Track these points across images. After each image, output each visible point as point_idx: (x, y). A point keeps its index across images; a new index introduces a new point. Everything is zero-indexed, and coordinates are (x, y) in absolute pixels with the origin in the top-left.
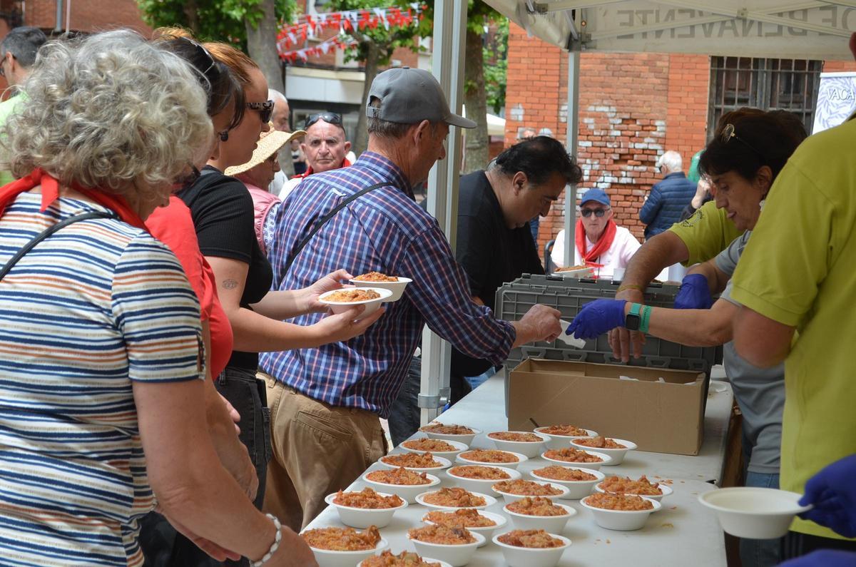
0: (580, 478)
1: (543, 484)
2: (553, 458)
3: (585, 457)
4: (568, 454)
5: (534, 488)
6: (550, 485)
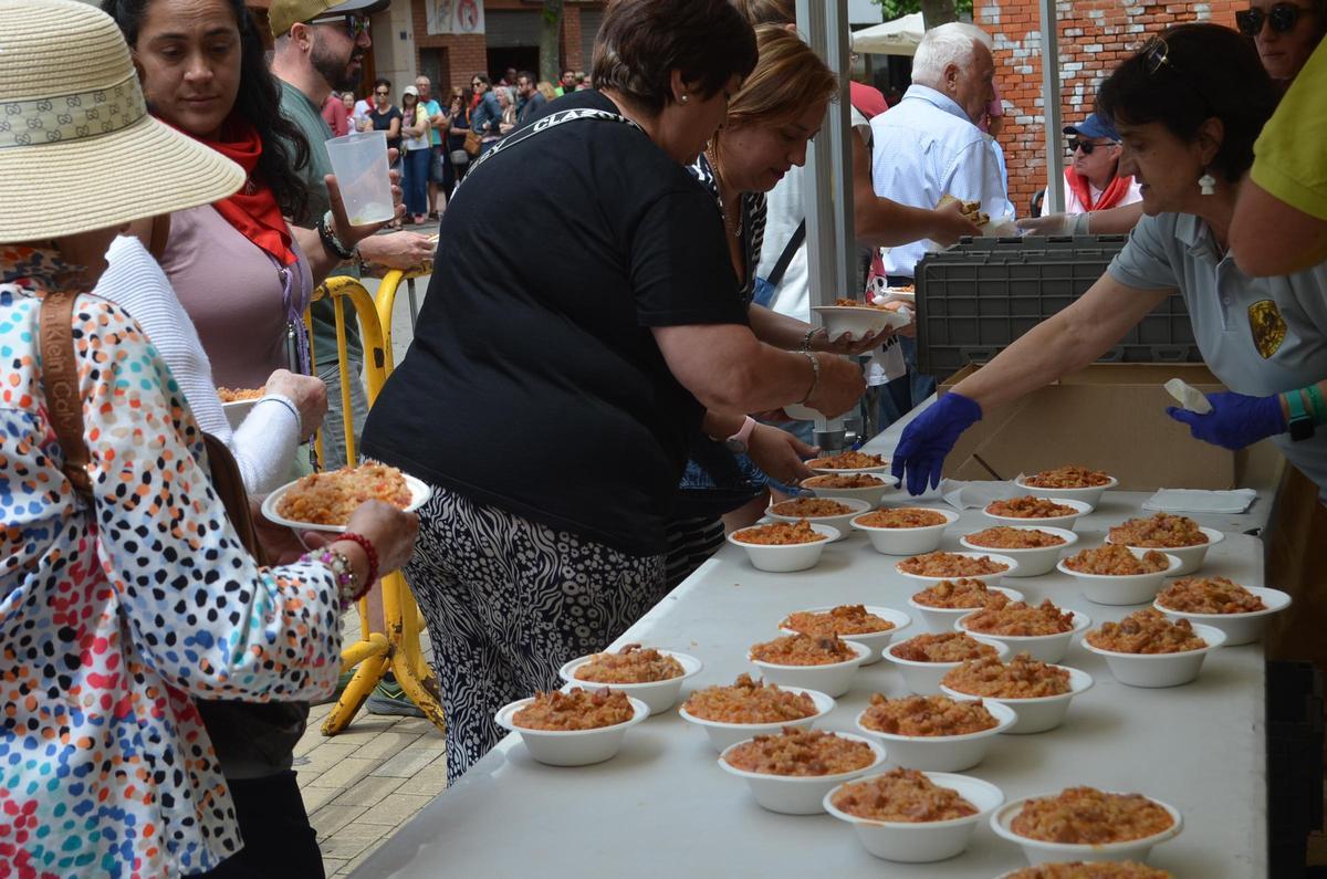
0: (1037, 544)
1: (977, 557)
2: (1000, 514)
3: (1049, 510)
4: (1021, 506)
5: (962, 565)
6: (987, 558)
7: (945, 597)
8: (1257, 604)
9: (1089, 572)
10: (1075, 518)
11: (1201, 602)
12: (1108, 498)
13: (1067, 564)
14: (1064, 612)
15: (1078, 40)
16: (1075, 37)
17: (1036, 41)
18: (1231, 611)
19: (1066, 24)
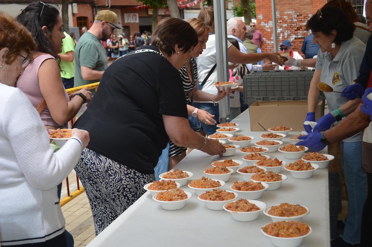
0: (273, 144)
1: (259, 148)
2: (264, 137)
3: (276, 136)
4: (269, 135)
5: (255, 150)
6: (261, 148)
7: (251, 158)
8: (326, 159)
9: (286, 151)
10: (282, 138)
11: (313, 158)
12: (290, 133)
13: (280, 149)
14: (280, 161)
15: (281, 23)
16: (280, 22)
17: (271, 24)
18: (320, 160)
19: (278, 19)
